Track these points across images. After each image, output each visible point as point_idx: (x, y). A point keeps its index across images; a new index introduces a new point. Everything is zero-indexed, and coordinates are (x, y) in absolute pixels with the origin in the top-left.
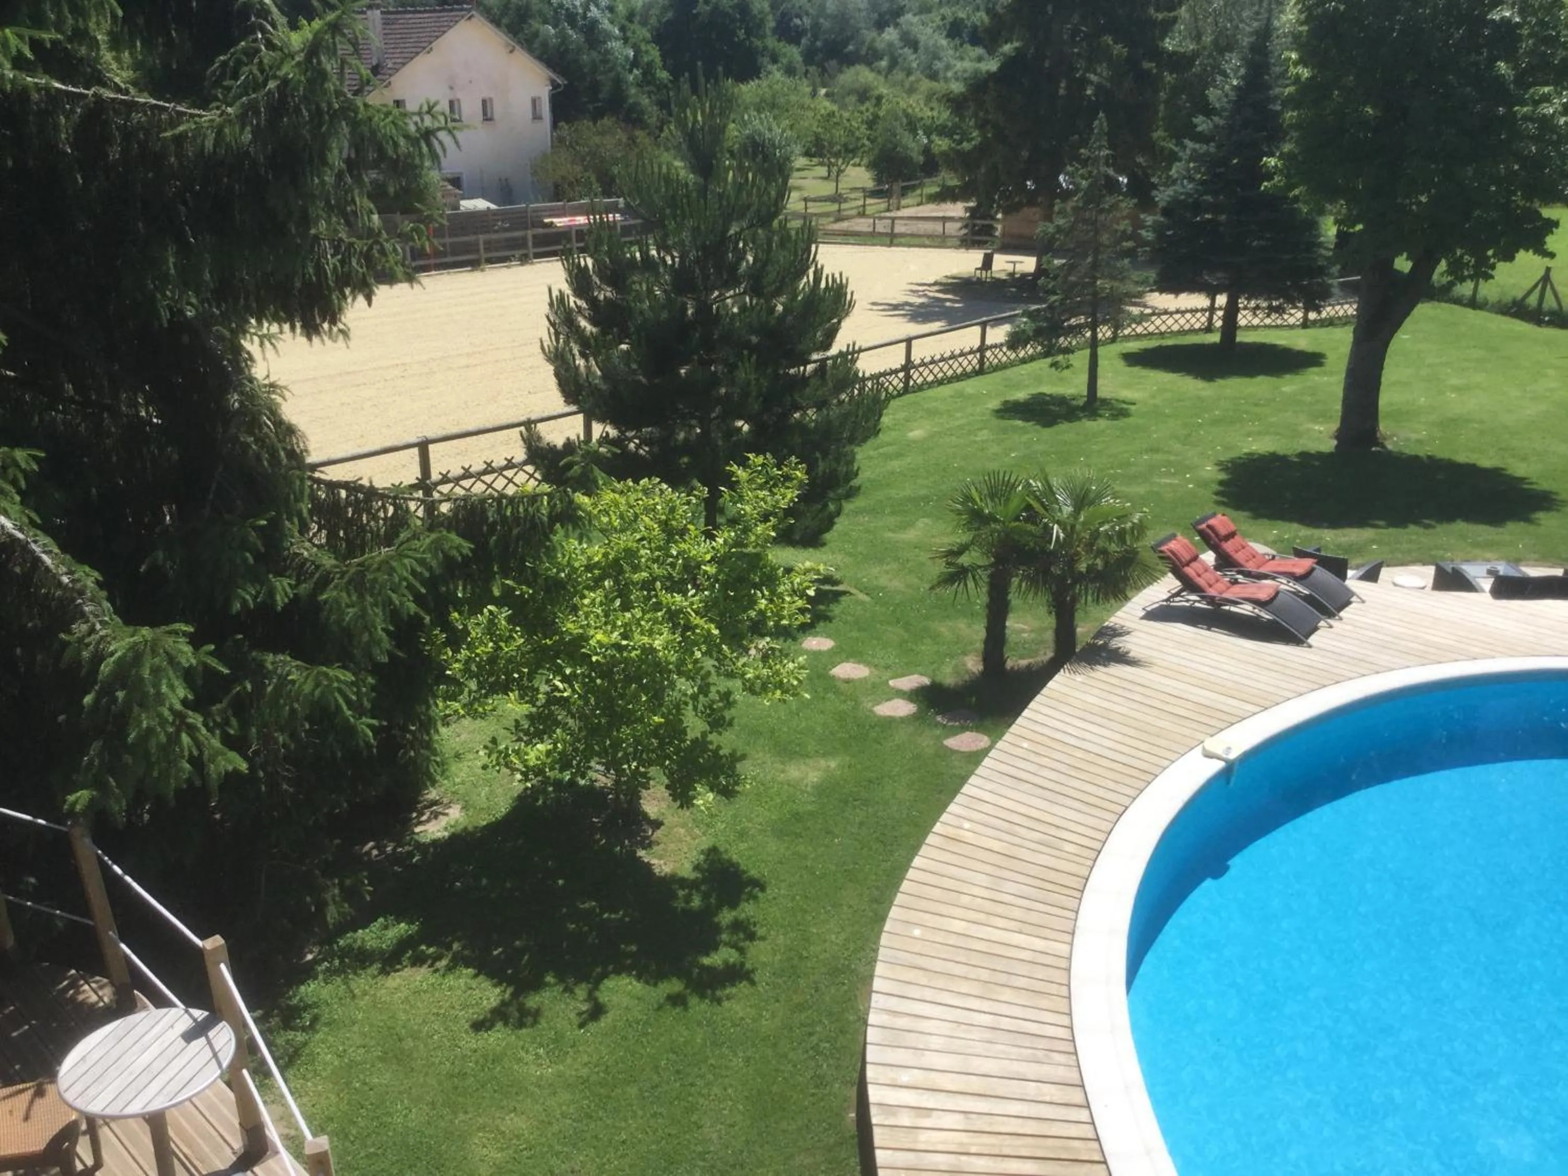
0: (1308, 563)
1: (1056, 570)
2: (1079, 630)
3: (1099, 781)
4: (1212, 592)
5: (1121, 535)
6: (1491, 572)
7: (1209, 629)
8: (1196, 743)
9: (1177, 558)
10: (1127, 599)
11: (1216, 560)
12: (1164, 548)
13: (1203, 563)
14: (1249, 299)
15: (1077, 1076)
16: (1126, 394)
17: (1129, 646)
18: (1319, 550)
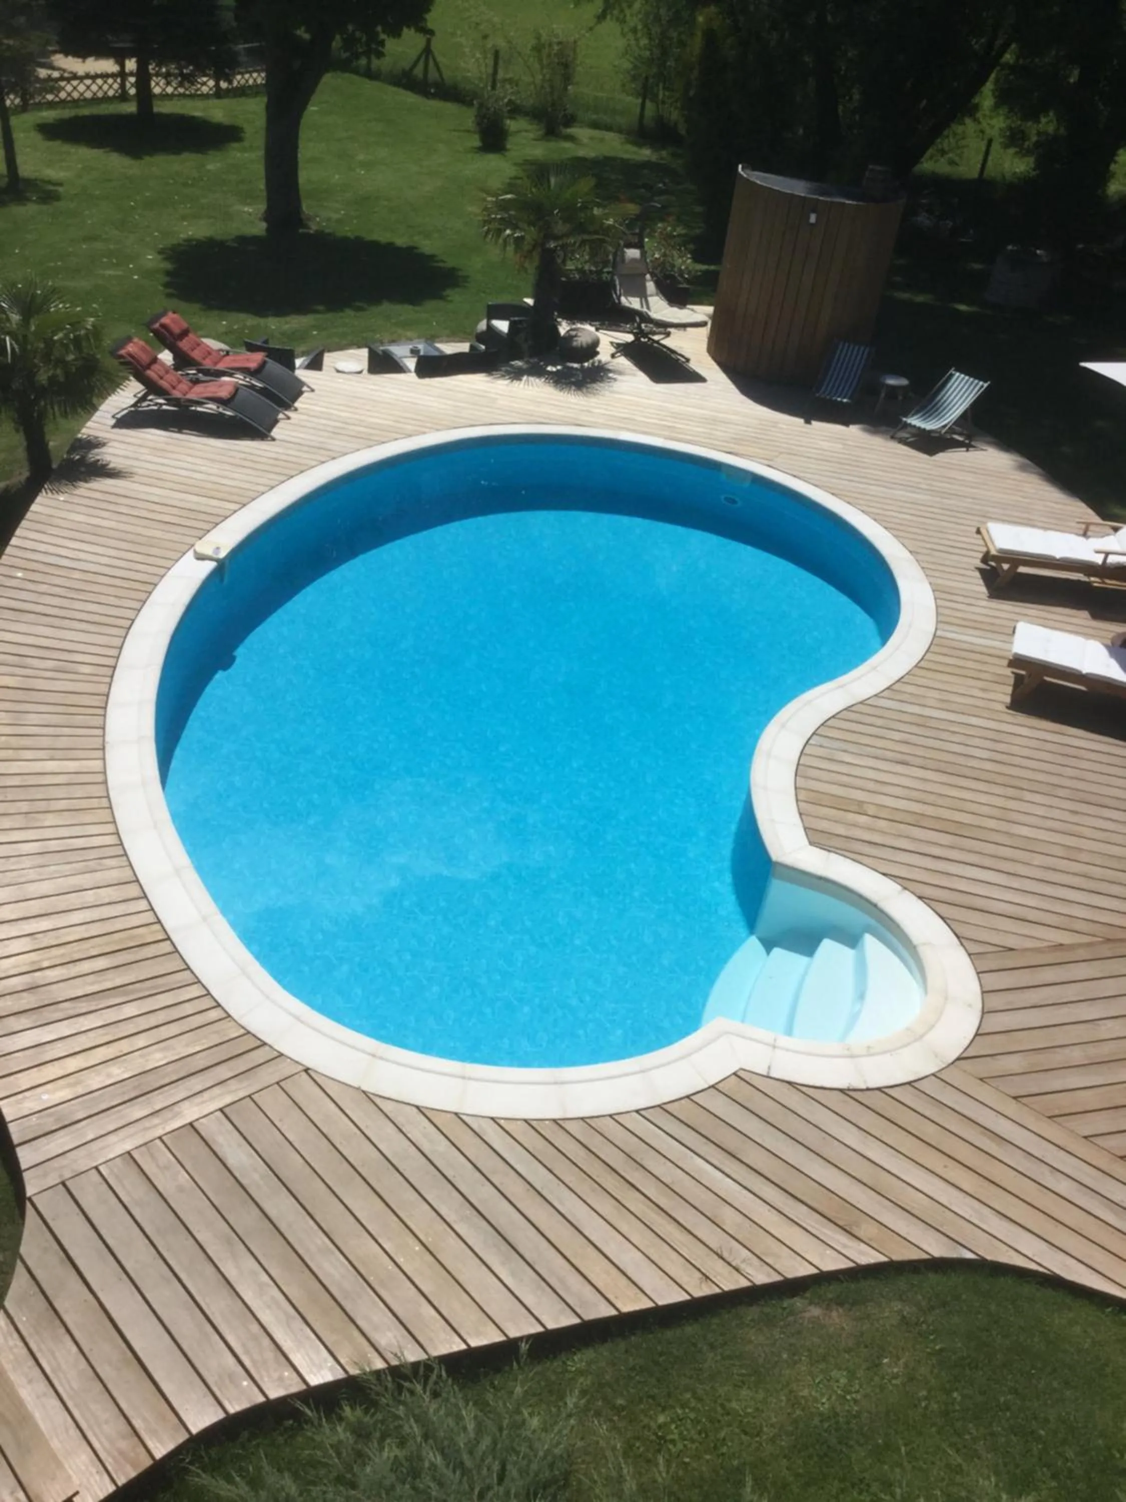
0: (259, 357)
1: (16, 385)
2: (51, 444)
3: (103, 599)
4: (176, 394)
5: (77, 341)
6: (414, 352)
7: (180, 432)
8: (187, 547)
9: (138, 361)
10: (95, 409)
11: (174, 359)
12: (122, 352)
13: (163, 365)
14: (159, 65)
15: (131, 872)
16: (51, 173)
17: (107, 458)
18: (266, 342)
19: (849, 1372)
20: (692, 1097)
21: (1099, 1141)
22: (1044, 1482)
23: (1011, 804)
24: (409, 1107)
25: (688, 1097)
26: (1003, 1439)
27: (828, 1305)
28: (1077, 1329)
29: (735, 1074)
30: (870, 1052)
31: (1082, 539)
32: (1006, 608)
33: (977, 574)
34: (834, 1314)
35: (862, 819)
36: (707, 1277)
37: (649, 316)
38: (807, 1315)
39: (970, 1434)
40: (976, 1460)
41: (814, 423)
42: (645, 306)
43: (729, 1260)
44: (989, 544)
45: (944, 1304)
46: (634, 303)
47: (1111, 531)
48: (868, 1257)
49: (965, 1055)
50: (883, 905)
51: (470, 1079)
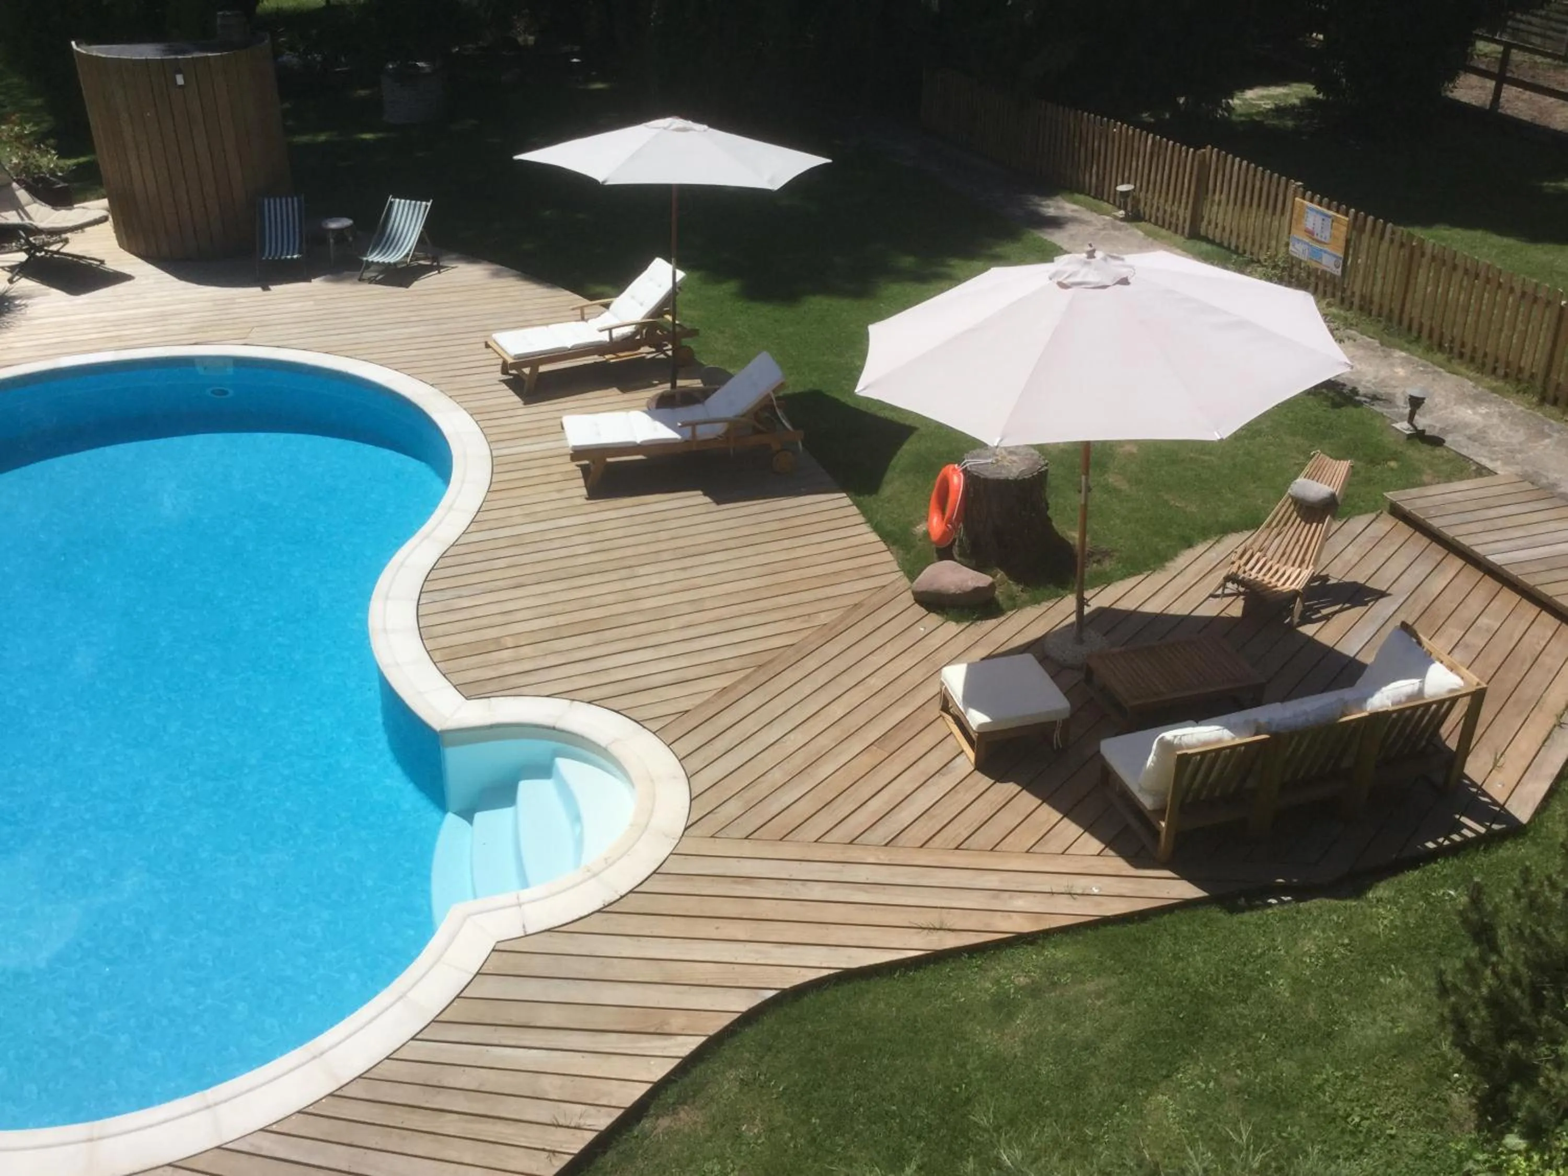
19: (717, 1157)
20: (462, 995)
21: (826, 839)
22: (914, 1148)
23: (629, 584)
24: (160, 1171)
25: (458, 997)
26: (868, 1133)
27: (673, 1110)
28: (881, 1005)
29: (493, 950)
30: (609, 863)
31: (582, 323)
32: (544, 410)
33: (504, 387)
34: (682, 1114)
35: (505, 654)
36: (554, 1152)
37: (36, 227)
38: (659, 1130)
39: (840, 1145)
40: (854, 1164)
41: (272, 288)
42: (25, 218)
43: (567, 1123)
44: (505, 356)
45: (769, 1049)
46: (11, 218)
47: (604, 309)
48: (687, 1046)
49: (690, 823)
50: (560, 725)
51: (216, 1104)
